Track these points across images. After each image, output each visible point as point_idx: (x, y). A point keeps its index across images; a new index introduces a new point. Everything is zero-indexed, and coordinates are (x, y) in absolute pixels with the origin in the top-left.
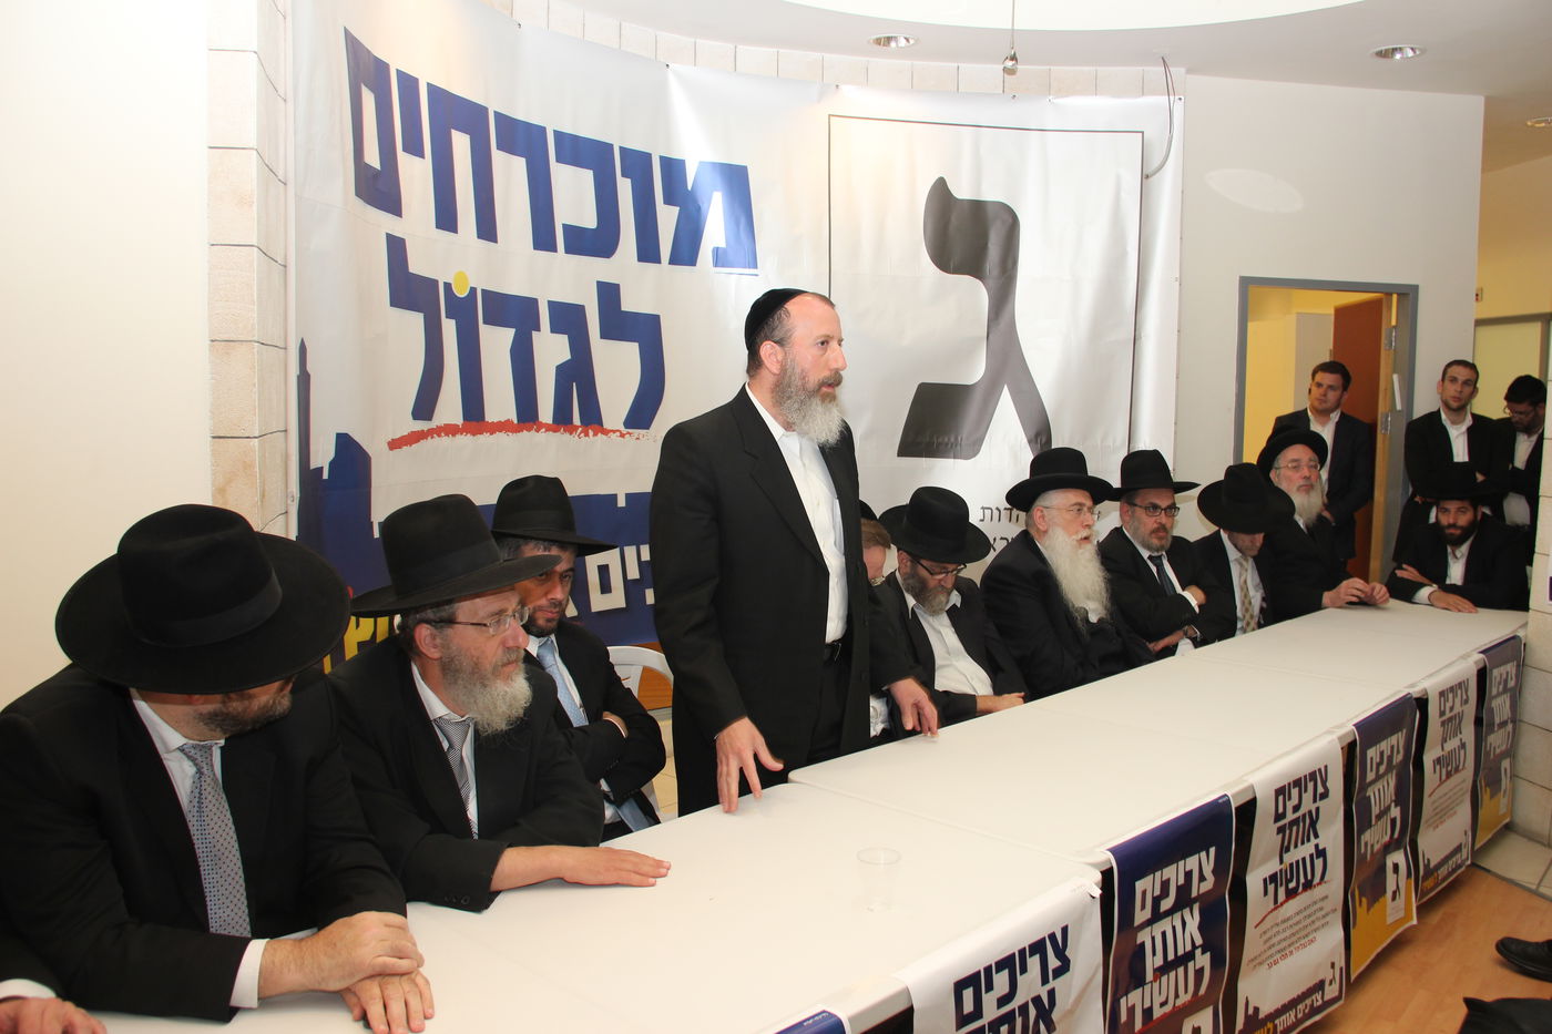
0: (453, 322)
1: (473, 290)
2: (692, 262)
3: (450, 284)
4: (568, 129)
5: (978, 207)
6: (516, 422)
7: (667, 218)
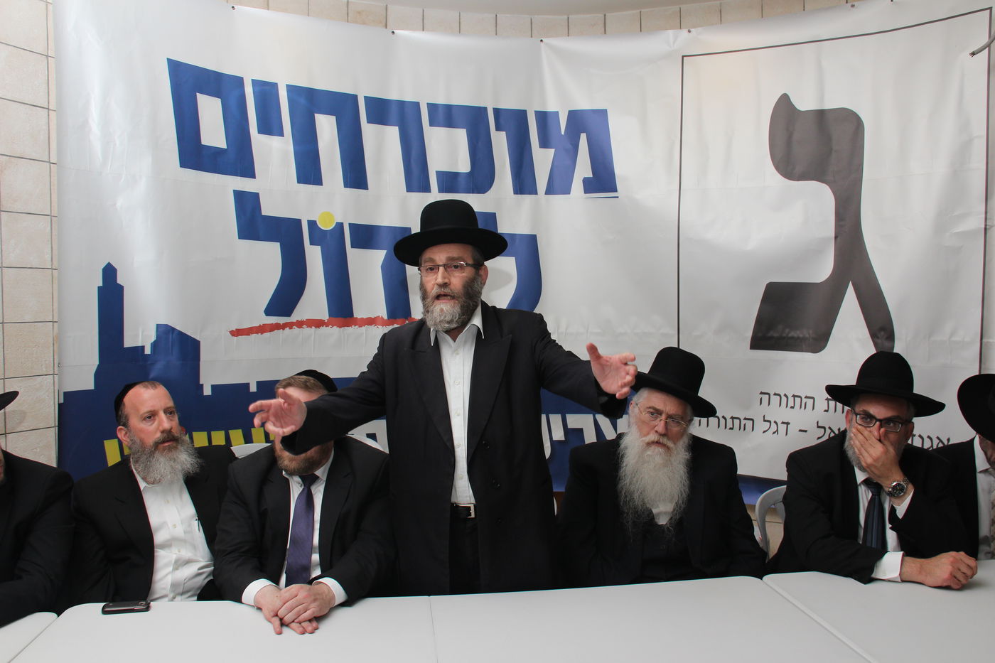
0: (319, 248)
1: (340, 226)
2: (567, 191)
3: (314, 222)
4: (441, 100)
5: (821, 115)
6: (386, 317)
7: (543, 160)
